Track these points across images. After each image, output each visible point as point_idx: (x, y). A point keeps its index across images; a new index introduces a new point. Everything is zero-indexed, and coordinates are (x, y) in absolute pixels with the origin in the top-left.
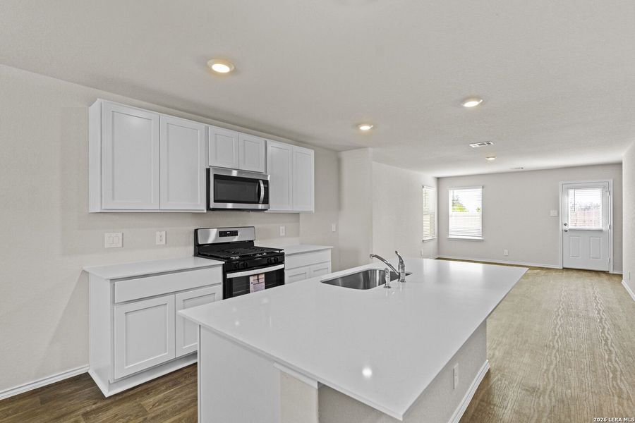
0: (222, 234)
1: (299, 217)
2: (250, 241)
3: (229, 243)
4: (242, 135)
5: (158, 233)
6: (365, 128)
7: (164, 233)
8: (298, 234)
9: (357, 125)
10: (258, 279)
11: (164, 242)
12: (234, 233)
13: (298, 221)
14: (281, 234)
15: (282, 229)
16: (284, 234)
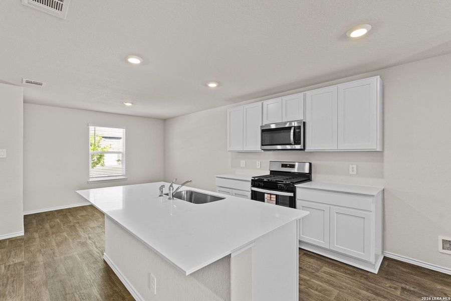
0: (284, 166)
1: (383, 156)
3: (290, 172)
4: (284, 98)
5: (257, 162)
7: (259, 163)
8: (381, 176)
10: (271, 198)
11: (259, 167)
12: (293, 166)
13: (382, 161)
15: (353, 167)
16: (355, 172)
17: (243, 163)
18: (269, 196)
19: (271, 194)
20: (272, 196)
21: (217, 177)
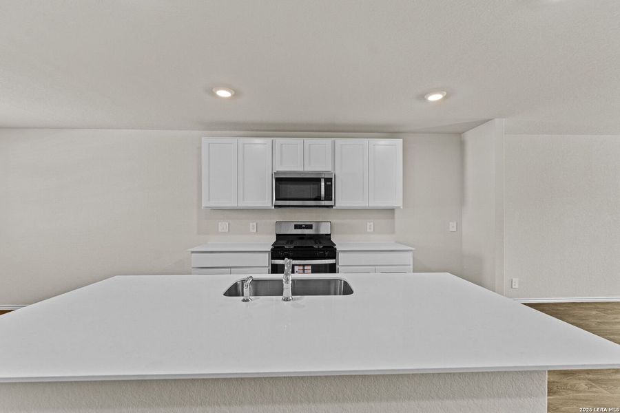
0: (297, 227)
1: (394, 213)
2: (326, 235)
4: (308, 141)
5: (251, 224)
6: (435, 97)
7: (255, 224)
8: (393, 232)
9: (422, 97)
10: (304, 270)
11: (255, 231)
12: (310, 227)
13: (393, 218)
14: (368, 230)
15: (370, 225)
16: (372, 230)
17: (223, 226)
18: (302, 268)
19: (304, 265)
20: (306, 268)
21: (193, 252)
